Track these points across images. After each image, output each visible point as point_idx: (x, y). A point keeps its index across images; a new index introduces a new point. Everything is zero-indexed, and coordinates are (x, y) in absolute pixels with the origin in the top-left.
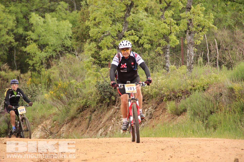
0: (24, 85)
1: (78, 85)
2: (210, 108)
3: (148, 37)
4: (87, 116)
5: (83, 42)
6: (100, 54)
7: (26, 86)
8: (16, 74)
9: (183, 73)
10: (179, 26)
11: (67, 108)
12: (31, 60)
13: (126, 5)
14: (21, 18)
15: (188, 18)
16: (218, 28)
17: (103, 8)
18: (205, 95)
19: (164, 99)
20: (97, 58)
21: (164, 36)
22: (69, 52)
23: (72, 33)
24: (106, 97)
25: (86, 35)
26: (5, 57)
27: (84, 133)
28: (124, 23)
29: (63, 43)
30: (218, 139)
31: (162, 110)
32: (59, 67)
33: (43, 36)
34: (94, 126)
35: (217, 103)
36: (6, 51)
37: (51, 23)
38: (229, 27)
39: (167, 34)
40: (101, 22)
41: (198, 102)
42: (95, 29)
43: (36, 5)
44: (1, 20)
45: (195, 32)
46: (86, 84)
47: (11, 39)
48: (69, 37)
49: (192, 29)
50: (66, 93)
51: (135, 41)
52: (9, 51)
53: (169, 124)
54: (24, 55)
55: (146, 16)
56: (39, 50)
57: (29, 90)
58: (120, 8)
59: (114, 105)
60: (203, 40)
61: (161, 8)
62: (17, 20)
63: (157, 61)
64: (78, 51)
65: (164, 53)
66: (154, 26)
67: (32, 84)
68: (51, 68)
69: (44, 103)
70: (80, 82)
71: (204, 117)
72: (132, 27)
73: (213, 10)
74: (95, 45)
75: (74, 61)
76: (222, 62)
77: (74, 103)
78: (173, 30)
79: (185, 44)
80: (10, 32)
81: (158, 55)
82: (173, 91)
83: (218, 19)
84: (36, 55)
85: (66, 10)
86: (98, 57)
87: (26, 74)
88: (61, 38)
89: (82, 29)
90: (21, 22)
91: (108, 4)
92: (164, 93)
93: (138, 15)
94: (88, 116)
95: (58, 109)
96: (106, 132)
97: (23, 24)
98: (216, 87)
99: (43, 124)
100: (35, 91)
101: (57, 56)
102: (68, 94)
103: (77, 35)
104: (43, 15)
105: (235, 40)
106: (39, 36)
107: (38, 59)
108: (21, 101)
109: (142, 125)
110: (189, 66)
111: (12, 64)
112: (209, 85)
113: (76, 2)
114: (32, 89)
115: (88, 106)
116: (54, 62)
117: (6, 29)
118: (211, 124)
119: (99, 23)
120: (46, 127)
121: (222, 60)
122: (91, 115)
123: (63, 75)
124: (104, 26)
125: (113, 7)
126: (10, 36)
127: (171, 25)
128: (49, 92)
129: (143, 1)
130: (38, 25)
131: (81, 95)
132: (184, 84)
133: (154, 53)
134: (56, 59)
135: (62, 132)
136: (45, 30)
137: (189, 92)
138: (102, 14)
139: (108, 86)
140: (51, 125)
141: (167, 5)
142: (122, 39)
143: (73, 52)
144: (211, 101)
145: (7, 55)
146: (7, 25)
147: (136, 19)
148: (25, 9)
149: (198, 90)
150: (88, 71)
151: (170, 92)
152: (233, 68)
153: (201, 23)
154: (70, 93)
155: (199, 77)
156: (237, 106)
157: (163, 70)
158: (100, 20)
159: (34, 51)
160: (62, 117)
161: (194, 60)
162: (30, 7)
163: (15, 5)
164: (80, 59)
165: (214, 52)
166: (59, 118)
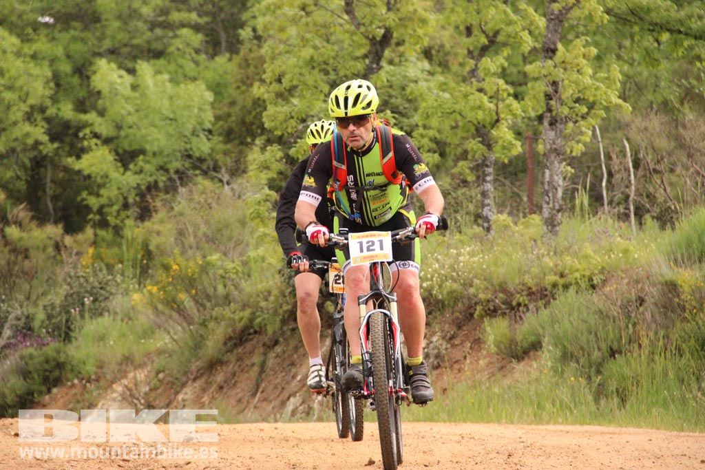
0: (73, 268)
1: (228, 268)
2: (609, 338)
3: (431, 133)
4: (254, 358)
5: (246, 145)
7: (79, 270)
8: (52, 236)
9: (531, 239)
10: (522, 102)
11: (195, 333)
12: (94, 195)
13: (371, 40)
14: (65, 73)
15: (549, 77)
16: (634, 108)
17: (304, 46)
18: (594, 303)
19: (477, 312)
21: (477, 130)
22: (205, 173)
23: (213, 119)
25: (253, 124)
26: (22, 185)
27: (244, 409)
29: (188, 146)
30: (631, 429)
31: (469, 344)
32: (175, 216)
33: (130, 127)
34: (275, 388)
35: (630, 326)
36: (22, 170)
37: (153, 89)
38: (666, 106)
39: (486, 124)
40: (295, 87)
41: (573, 322)
42: (279, 109)
43: (111, 36)
44: (10, 78)
45: (567, 119)
46: (252, 264)
47: (38, 132)
48: (204, 130)
49: (560, 110)
50: (194, 292)
52: (32, 169)
53: (490, 386)
54: (73, 180)
55: (426, 73)
56: (117, 168)
57: (87, 281)
58: (351, 49)
60: (591, 141)
61: (471, 49)
62: (57, 80)
63: (457, 203)
64: (231, 170)
65: (478, 177)
66: (451, 101)
67: (96, 265)
68: (152, 220)
69: (130, 319)
70: (236, 260)
71: (590, 367)
72: (386, 103)
73: (619, 57)
74: (280, 154)
75: (219, 198)
76: (643, 206)
77: (216, 319)
78: (503, 113)
79: (538, 152)
80: (36, 115)
81: (459, 186)
82: (503, 288)
83: (635, 82)
84: (108, 181)
85: (197, 51)
87: (80, 237)
88: (180, 133)
89: (244, 107)
90: (68, 86)
91: (317, 35)
92: (478, 295)
93: (403, 68)
94: (257, 359)
95: (172, 338)
96: (309, 405)
97: (72, 92)
98: (626, 281)
99: (125, 380)
100: (106, 284)
101: (168, 183)
102: (199, 292)
103: (227, 125)
104: (130, 65)
105: (681, 144)
106: (119, 127)
108: (65, 313)
110: (549, 218)
111: (40, 205)
112: (607, 274)
113: (226, 31)
114: (96, 280)
115: (257, 329)
116: (162, 200)
117: (25, 105)
118: (613, 386)
119: (291, 90)
120: (136, 389)
121: (646, 200)
122: (265, 354)
123: (186, 239)
124: (304, 97)
125: (333, 44)
126: (36, 126)
127: (497, 98)
128: (145, 287)
129: (418, 30)
130: (117, 94)
131: (237, 298)
132: (535, 270)
133: (448, 180)
134: (167, 192)
135: (182, 404)
136: (137, 111)
137: (548, 293)
138: (301, 63)
140: (150, 382)
141: (489, 41)
143: (215, 174)
144: (612, 320)
145: (26, 180)
146: (27, 94)
147: (398, 79)
148: (77, 48)
149: (576, 288)
150: (257, 229)
151: (496, 291)
152: (676, 223)
153: (584, 94)
154: (206, 292)
155: (579, 249)
156: (686, 333)
157: (475, 227)
158: (295, 83)
159: (102, 170)
160: (181, 362)
161: (563, 199)
162: (93, 44)
163: (50, 36)
164: (237, 193)
165: (622, 179)
166: (173, 365)
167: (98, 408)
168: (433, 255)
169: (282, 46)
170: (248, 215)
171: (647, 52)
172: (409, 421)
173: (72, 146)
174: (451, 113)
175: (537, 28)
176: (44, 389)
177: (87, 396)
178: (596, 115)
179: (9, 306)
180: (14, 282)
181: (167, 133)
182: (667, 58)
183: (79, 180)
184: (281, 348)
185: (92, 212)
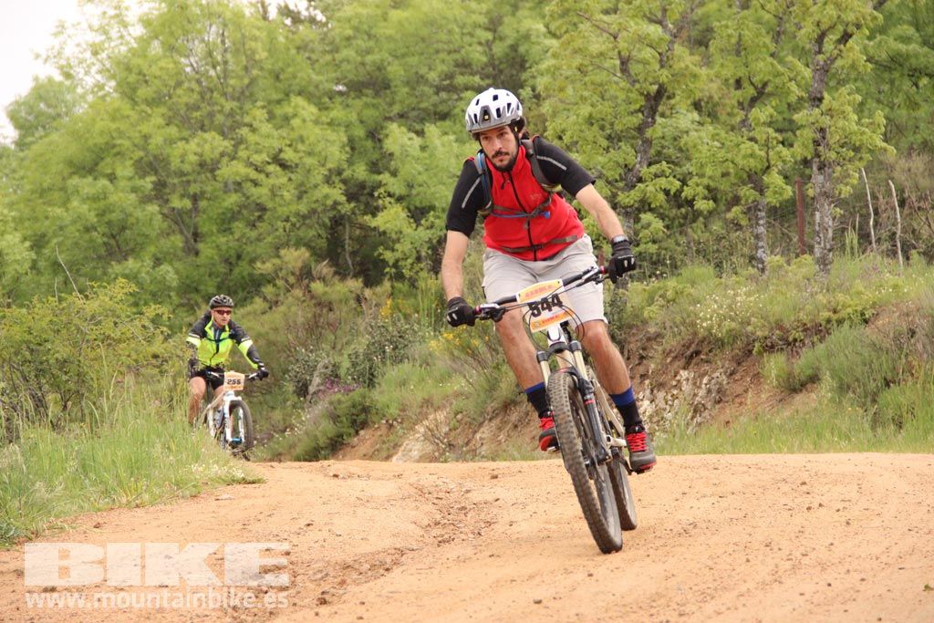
0: (374, 318)
2: (883, 369)
3: (705, 181)
7: (379, 321)
8: (353, 289)
9: (804, 278)
10: (792, 149)
11: (489, 377)
12: (389, 249)
13: (646, 96)
14: (360, 137)
15: (816, 125)
16: (897, 150)
17: (583, 104)
18: (867, 336)
19: (755, 349)
21: (749, 176)
26: (323, 243)
28: (640, 143)
31: (749, 379)
33: (420, 186)
35: (903, 357)
36: (323, 229)
37: (441, 149)
38: (926, 146)
39: (758, 171)
40: (577, 143)
43: (400, 102)
44: (310, 145)
45: (835, 163)
47: (336, 193)
49: (828, 155)
50: (487, 338)
51: (672, 193)
52: (332, 228)
53: (771, 417)
54: (369, 236)
55: (695, 123)
56: (410, 223)
57: (387, 330)
60: (858, 183)
61: (741, 100)
62: (352, 144)
65: (750, 220)
66: (723, 151)
67: (394, 315)
69: (428, 364)
71: (866, 397)
72: (659, 153)
73: (879, 101)
76: (910, 242)
78: (773, 160)
79: (807, 195)
80: (334, 178)
81: (733, 230)
82: (779, 325)
83: (896, 125)
84: (402, 236)
87: (378, 289)
90: (362, 150)
91: (594, 93)
92: (755, 332)
93: (674, 120)
95: (467, 380)
97: (366, 154)
98: (898, 314)
99: (427, 422)
100: (405, 332)
102: (492, 339)
104: (418, 127)
107: (410, 246)
108: (369, 361)
109: (695, 420)
110: (821, 258)
111: (340, 260)
112: (878, 309)
114: (395, 329)
117: (323, 169)
120: (438, 430)
121: (911, 236)
124: (584, 152)
125: (608, 100)
126: (335, 187)
127: (767, 146)
128: (441, 335)
129: (690, 84)
132: (809, 307)
133: (721, 224)
135: (480, 442)
136: (427, 170)
137: (822, 328)
138: (580, 120)
140: (450, 423)
141: (758, 93)
142: (637, 188)
144: (885, 352)
145: (327, 238)
146: (326, 158)
147: (670, 131)
148: (370, 114)
149: (849, 323)
151: (772, 329)
153: (851, 139)
155: (850, 286)
157: (750, 268)
158: (575, 139)
159: (396, 226)
160: (478, 403)
161: (834, 239)
162: (384, 109)
163: (345, 104)
165: (889, 218)
166: (470, 406)
167: (403, 448)
168: (711, 295)
169: (561, 106)
171: (908, 98)
172: (695, 454)
173: (367, 204)
174: (725, 161)
175: (803, 78)
176: (352, 431)
177: (391, 437)
178: (861, 158)
179: (317, 356)
180: (321, 333)
182: (926, 101)
183: (375, 236)
185: (389, 266)
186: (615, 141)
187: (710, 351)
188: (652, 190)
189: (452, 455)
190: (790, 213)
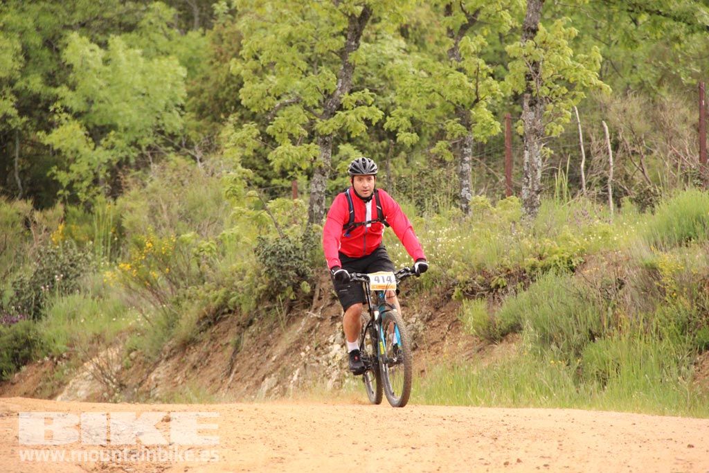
0: (43, 244)
1: (203, 246)
2: (589, 321)
3: (410, 112)
4: (228, 337)
5: (219, 121)
6: (269, 157)
7: (49, 247)
8: (21, 211)
9: (510, 220)
10: (502, 83)
11: (168, 312)
12: (63, 170)
13: (350, 17)
14: (35, 46)
15: (529, 58)
16: (613, 89)
17: (283, 22)
18: (573, 286)
19: (455, 294)
20: (257, 169)
21: (456, 109)
22: (177, 149)
23: (186, 95)
24: (286, 285)
25: (226, 100)
27: (219, 389)
28: (342, 67)
29: (161, 122)
30: (612, 413)
31: (447, 326)
32: (148, 193)
33: (101, 102)
34: (249, 368)
35: (610, 309)
37: (125, 63)
38: (642, 87)
39: (466, 105)
40: (274, 64)
41: (553, 305)
42: (256, 86)
43: (82, 10)
45: (547, 100)
46: (227, 243)
47: (7, 106)
48: (177, 106)
49: (540, 91)
50: (167, 270)
51: (374, 123)
53: (469, 369)
54: (42, 155)
55: (402, 51)
56: (87, 142)
57: (57, 258)
59: (307, 306)
60: (571, 122)
61: (451, 28)
62: (26, 52)
63: (433, 183)
64: (204, 147)
65: (455, 156)
66: (430, 80)
67: (66, 242)
68: (126, 196)
69: (101, 297)
70: (210, 238)
71: (570, 349)
72: (361, 81)
73: (596, 38)
74: (257, 132)
75: (191, 176)
76: (621, 187)
77: (189, 298)
78: (482, 93)
79: (517, 133)
81: (437, 166)
82: (481, 270)
83: (612, 63)
84: (79, 156)
86: (260, 167)
87: (50, 213)
88: (152, 109)
89: (216, 84)
90: (37, 59)
91: (295, 11)
92: (456, 276)
93: (379, 45)
94: (231, 339)
95: (144, 316)
96: (284, 386)
97: (42, 64)
98: (606, 263)
99: (97, 359)
100: (77, 261)
101: (140, 159)
102: (172, 271)
103: (199, 101)
104: (101, 38)
105: (658, 126)
107: (86, 168)
108: (35, 290)
110: (528, 200)
111: (8, 180)
112: (586, 257)
113: (199, 6)
114: (66, 257)
115: (232, 308)
116: (133, 177)
120: (108, 368)
121: (624, 182)
122: (239, 334)
123: (160, 216)
124: (282, 74)
125: (309, 19)
126: (5, 99)
127: (477, 78)
128: (118, 265)
129: (397, 7)
130: (88, 68)
131: (211, 277)
132: (514, 252)
133: (423, 160)
134: (138, 169)
135: (155, 383)
136: (109, 85)
137: (526, 275)
138: (279, 40)
139: (290, 252)
140: (122, 361)
141: (469, 20)
142: (337, 115)
143: (187, 151)
144: (591, 303)
147: (374, 57)
148: (47, 20)
149: (555, 271)
150: (232, 208)
151: (473, 273)
152: (656, 206)
153: (565, 75)
154: (180, 270)
155: (558, 231)
156: (667, 317)
157: (453, 207)
158: (272, 60)
159: (72, 144)
160: (154, 341)
161: (542, 180)
162: (63, 16)
163: (19, 8)
164: (210, 171)
165: (601, 161)
166: (146, 344)
167: (67, 388)
169: (259, 23)
170: (223, 193)
171: (626, 33)
173: (41, 119)
174: (431, 92)
175: (518, 7)
176: (13, 367)
177: (57, 375)
178: (574, 97)
181: (139, 108)
182: (644, 39)
183: (48, 154)
184: (256, 327)
185: (62, 188)
186: (315, 65)
187: (407, 294)
188: (353, 119)
189: (122, 397)
190: (497, 152)
